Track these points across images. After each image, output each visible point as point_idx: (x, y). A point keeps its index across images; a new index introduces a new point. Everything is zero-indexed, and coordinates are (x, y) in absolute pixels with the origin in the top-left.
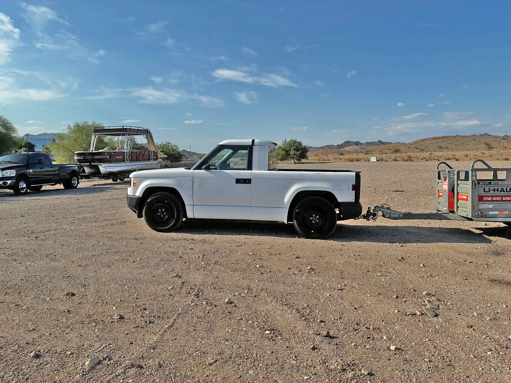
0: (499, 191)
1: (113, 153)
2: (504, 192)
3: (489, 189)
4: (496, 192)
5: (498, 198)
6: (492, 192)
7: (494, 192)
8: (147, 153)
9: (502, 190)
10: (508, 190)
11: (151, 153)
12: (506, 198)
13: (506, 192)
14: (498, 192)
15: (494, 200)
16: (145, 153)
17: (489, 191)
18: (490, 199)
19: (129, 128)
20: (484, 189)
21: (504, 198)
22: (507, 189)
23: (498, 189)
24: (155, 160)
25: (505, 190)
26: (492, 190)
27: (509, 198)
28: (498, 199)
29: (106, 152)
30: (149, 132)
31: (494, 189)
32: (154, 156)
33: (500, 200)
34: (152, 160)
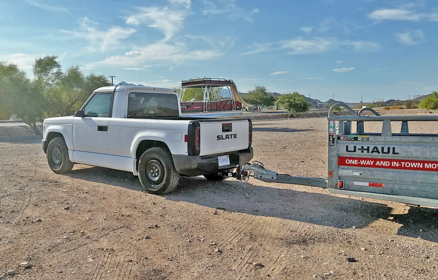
0: (370, 151)
1: (190, 104)
2: (379, 153)
3: (355, 147)
4: (365, 152)
5: (368, 161)
6: (358, 152)
7: (362, 152)
8: (229, 103)
9: (375, 150)
10: (386, 150)
11: (234, 103)
12: (381, 162)
13: (381, 154)
14: (368, 152)
15: (362, 164)
16: (227, 103)
17: (355, 151)
18: (355, 162)
19: (218, 80)
20: (347, 147)
21: (378, 162)
22: (383, 148)
23: (368, 147)
24: (237, 109)
25: (380, 150)
26: (359, 149)
27: (388, 164)
28: (368, 163)
29: (183, 103)
30: (231, 83)
31: (362, 147)
32: (237, 105)
33: (372, 164)
34: (234, 109)
